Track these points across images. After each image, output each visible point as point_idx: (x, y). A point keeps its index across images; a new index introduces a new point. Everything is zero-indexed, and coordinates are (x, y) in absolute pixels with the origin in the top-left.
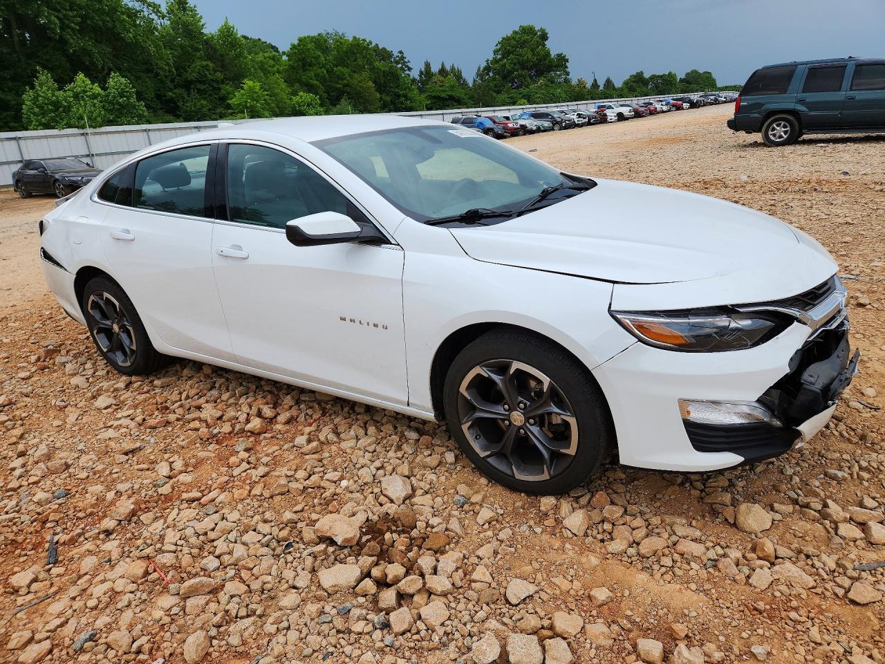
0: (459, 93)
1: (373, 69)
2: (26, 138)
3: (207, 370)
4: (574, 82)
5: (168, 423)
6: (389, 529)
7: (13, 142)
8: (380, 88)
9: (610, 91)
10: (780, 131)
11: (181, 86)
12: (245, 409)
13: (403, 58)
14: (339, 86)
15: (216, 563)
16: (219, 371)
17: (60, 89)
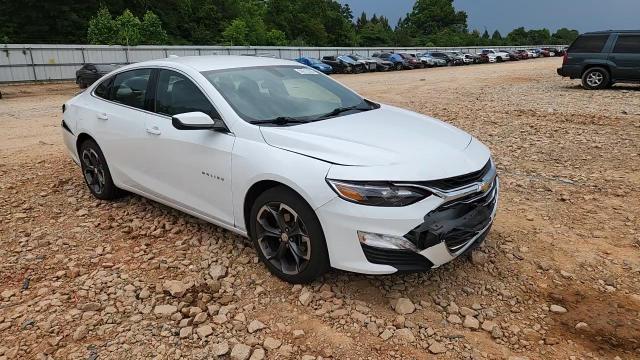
0: (383, 35)
1: (325, 16)
2: (88, 49)
3: (144, 201)
4: (470, 32)
5: (111, 227)
6: (202, 291)
7: (80, 52)
8: (329, 29)
9: (497, 40)
10: (595, 79)
11: (194, 21)
12: (156, 223)
13: (348, 9)
14: (300, 26)
15: (106, 297)
16: (150, 202)
17: (114, 18)
